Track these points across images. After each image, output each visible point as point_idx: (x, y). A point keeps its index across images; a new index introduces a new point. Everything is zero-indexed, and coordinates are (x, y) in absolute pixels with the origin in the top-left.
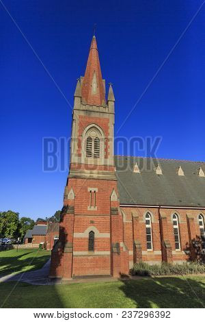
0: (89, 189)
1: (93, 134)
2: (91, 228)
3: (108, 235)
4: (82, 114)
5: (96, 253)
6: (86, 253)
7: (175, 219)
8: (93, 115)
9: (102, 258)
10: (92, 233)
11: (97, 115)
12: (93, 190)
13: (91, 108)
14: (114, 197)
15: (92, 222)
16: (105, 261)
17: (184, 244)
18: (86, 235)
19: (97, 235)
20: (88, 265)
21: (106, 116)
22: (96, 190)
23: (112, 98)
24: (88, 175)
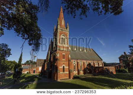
0: (63, 54)
1: (63, 37)
2: (64, 65)
3: (68, 67)
4: (60, 30)
5: (65, 72)
6: (62, 73)
7: (81, 63)
8: (63, 31)
9: (66, 74)
10: (64, 67)
11: (64, 31)
12: (64, 54)
13: (62, 29)
14: (70, 56)
15: (64, 64)
16: (67, 75)
17: (83, 69)
18: (62, 67)
19: (65, 67)
20: (63, 76)
21: (67, 32)
22: (65, 54)
23: (68, 27)
24: (62, 49)
